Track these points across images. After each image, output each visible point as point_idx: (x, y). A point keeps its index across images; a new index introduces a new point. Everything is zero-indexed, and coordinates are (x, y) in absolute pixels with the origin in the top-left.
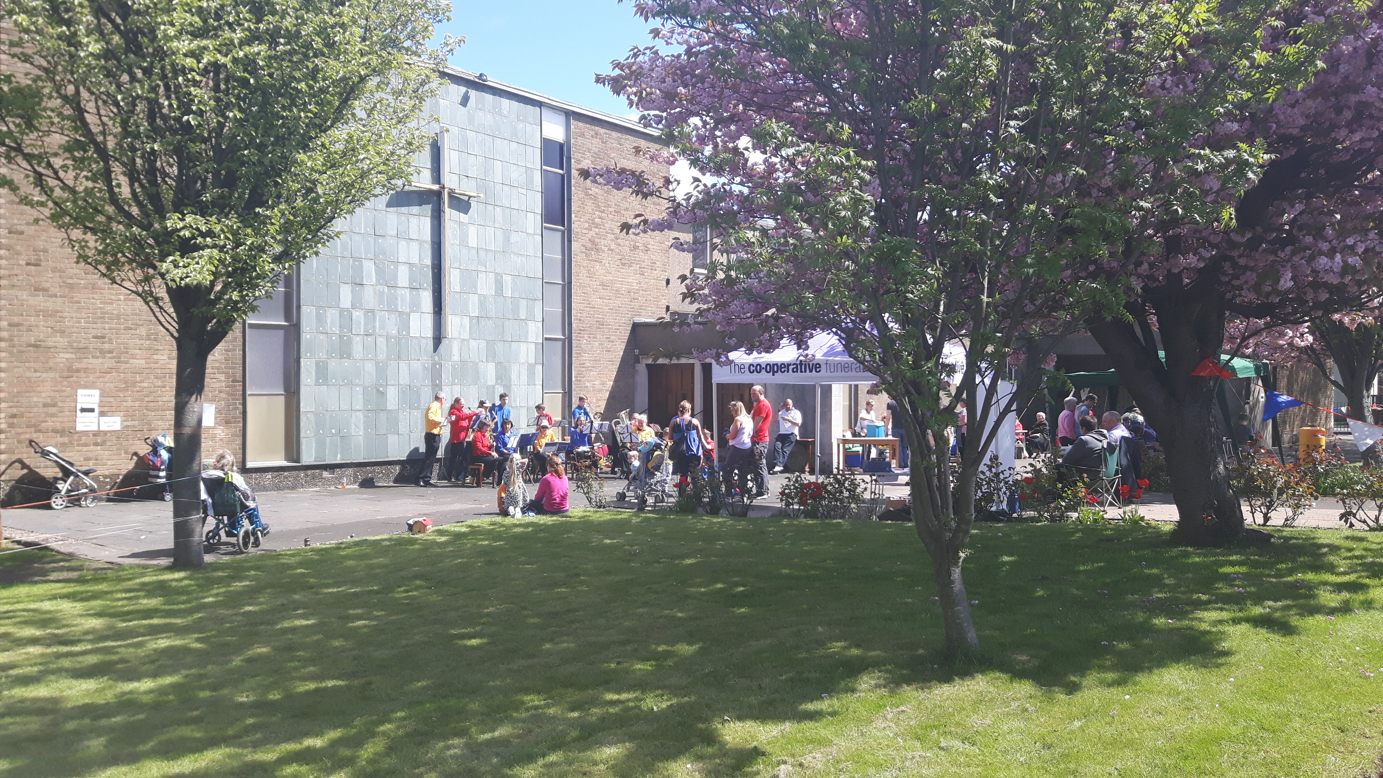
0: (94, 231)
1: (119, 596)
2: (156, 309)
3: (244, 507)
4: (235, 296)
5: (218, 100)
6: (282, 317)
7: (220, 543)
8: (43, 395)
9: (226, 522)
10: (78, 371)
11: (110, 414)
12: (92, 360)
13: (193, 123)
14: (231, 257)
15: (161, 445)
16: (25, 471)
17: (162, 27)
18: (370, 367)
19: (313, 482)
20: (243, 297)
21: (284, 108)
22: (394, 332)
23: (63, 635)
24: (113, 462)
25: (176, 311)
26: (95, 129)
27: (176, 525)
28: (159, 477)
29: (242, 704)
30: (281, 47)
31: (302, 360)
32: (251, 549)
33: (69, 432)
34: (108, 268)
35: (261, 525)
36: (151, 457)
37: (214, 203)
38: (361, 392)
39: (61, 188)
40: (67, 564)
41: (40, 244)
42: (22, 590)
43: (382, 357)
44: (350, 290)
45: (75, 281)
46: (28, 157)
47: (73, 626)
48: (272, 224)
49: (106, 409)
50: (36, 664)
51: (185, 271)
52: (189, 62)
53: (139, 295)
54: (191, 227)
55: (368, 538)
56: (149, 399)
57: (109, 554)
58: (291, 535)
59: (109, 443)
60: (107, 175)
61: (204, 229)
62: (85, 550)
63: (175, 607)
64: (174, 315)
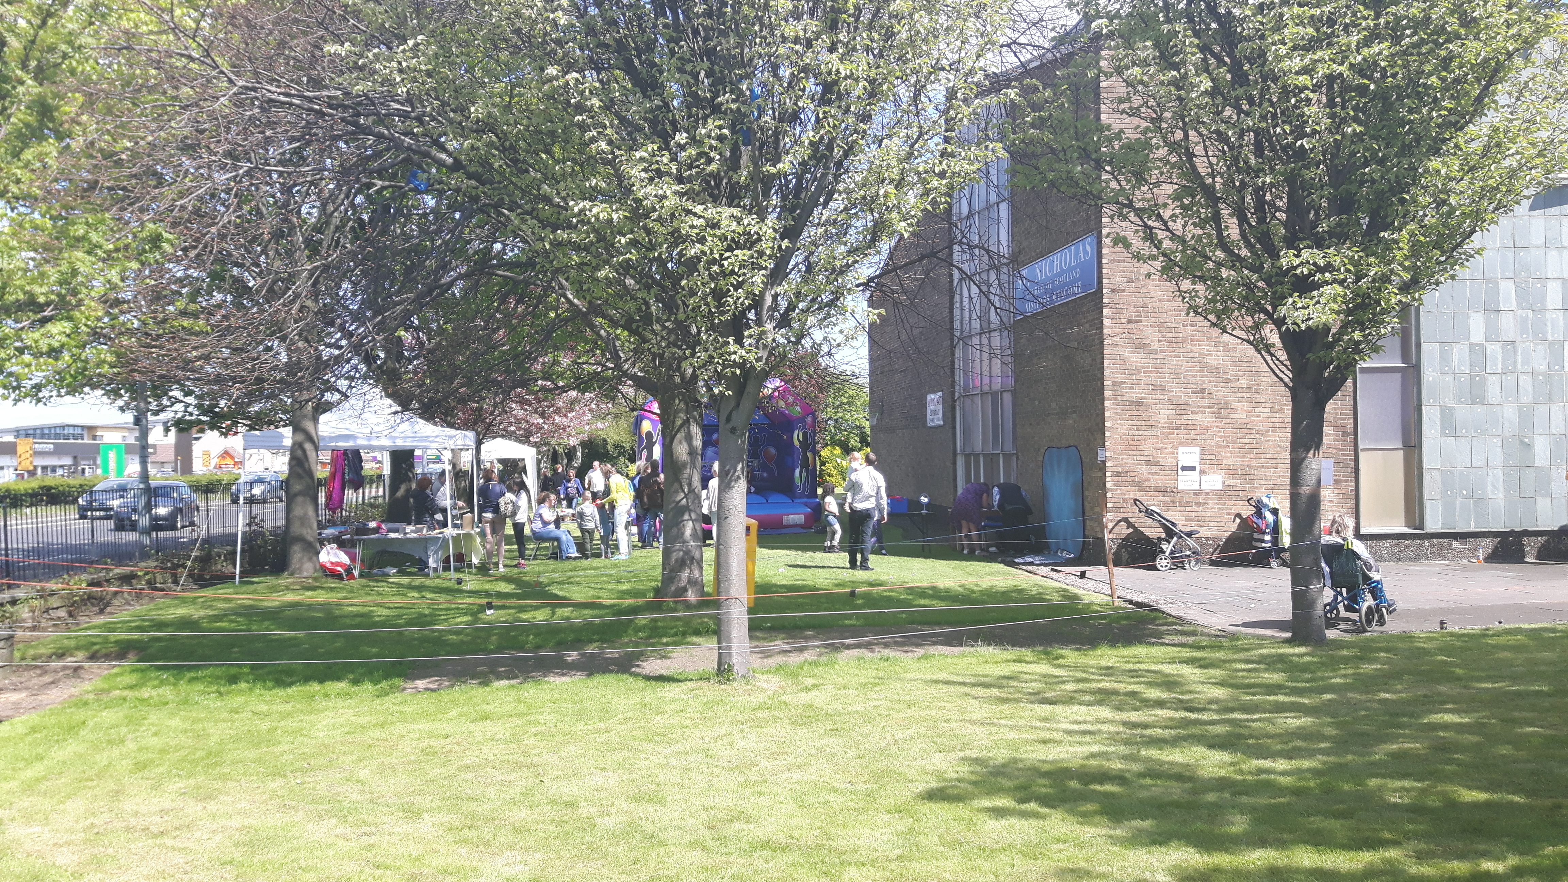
0: (1203, 279)
1: (1238, 666)
2: (1268, 358)
3: (1367, 579)
4: (1357, 336)
5: (1333, 116)
6: (1400, 359)
7: (1338, 618)
8: (1146, 453)
9: (1345, 595)
10: (1178, 428)
11: (1211, 472)
12: (1191, 416)
13: (1307, 147)
14: (1352, 293)
15: (1266, 506)
16: (1131, 530)
17: (1273, 48)
18: (1510, 412)
19: (1440, 553)
20: (1365, 336)
21: (1411, 111)
22: (1543, 367)
23: (1188, 701)
24: (1215, 524)
25: (1290, 358)
26: (1203, 172)
27: (1294, 594)
28: (1263, 541)
29: (1395, 805)
30: (1408, 40)
31: (1423, 407)
32: (1374, 626)
33: (1172, 491)
34: (1218, 317)
35: (1386, 601)
36: (1255, 519)
37: (1331, 233)
38: (1500, 443)
39: (1171, 239)
40: (1180, 628)
41: (1140, 300)
42: (1140, 650)
43: (1526, 399)
44: (1482, 319)
45: (1174, 334)
46: (1139, 212)
47: (1196, 693)
48: (1400, 249)
49: (1206, 467)
50: (1166, 727)
51: (1307, 312)
52: (1304, 80)
53: (1251, 343)
54: (1308, 262)
55: (1523, 626)
56: (1251, 456)
57: (1218, 621)
58: (1421, 614)
59: (1210, 504)
60: (1217, 218)
61: (1321, 263)
62: (1195, 615)
63: (1300, 685)
64: (1288, 363)
